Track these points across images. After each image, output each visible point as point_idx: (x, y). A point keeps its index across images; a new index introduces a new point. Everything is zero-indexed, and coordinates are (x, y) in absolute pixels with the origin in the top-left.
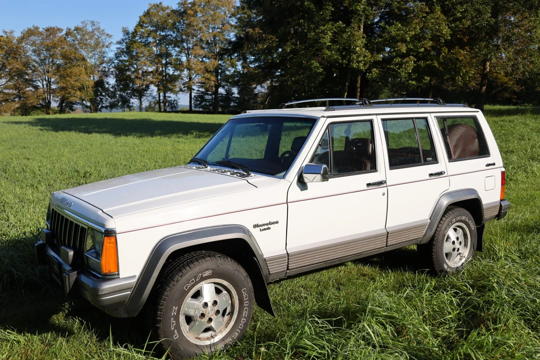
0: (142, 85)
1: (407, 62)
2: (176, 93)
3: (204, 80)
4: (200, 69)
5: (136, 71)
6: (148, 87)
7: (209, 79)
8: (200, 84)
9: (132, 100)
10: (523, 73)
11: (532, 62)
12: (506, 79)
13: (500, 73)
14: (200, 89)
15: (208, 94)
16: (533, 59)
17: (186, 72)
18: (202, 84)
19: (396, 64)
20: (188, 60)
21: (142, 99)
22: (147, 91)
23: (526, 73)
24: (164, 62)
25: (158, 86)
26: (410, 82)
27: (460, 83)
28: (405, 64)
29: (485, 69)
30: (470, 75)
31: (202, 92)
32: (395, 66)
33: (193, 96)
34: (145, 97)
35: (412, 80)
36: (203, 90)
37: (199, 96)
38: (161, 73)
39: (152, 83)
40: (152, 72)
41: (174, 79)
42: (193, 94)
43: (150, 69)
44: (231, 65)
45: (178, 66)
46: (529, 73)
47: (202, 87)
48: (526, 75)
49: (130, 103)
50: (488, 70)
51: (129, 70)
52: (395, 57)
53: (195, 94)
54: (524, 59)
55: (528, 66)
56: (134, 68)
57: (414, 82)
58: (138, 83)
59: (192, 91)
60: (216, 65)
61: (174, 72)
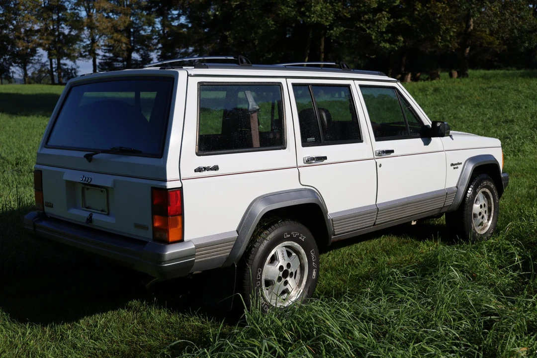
0: (27, 48)
1: (380, 19)
2: (73, 59)
3: (113, 42)
4: (108, 27)
5: (17, 28)
6: (34, 52)
7: (119, 41)
8: (106, 48)
9: (12, 69)
10: (512, 31)
11: (521, 18)
12: (491, 39)
13: (486, 31)
14: (107, 54)
15: (118, 61)
16: (522, 13)
17: (86, 32)
18: (110, 48)
19: (367, 22)
20: (89, 16)
21: (27, 68)
22: (33, 56)
23: (515, 31)
24: (55, 17)
25: (48, 50)
26: (383, 44)
27: (439, 44)
28: (378, 22)
29: (468, 26)
30: (452, 34)
31: (110, 58)
32: (366, 25)
33: (97, 64)
34: (31, 65)
35: (385, 41)
36: (111, 55)
37: (106, 64)
38: (52, 32)
39: (40, 45)
40: (38, 31)
41: (71, 40)
42: (98, 61)
43: (36, 27)
44: (148, 23)
45: (76, 23)
46: (518, 30)
47: (109, 51)
48: (514, 33)
49: (9, 73)
50: (472, 28)
51: (6, 27)
52: (365, 13)
53: (100, 61)
54: (512, 14)
55: (517, 23)
56: (13, 24)
57: (387, 45)
58: (20, 46)
59: (97, 57)
60: (127, 23)
61: (70, 32)
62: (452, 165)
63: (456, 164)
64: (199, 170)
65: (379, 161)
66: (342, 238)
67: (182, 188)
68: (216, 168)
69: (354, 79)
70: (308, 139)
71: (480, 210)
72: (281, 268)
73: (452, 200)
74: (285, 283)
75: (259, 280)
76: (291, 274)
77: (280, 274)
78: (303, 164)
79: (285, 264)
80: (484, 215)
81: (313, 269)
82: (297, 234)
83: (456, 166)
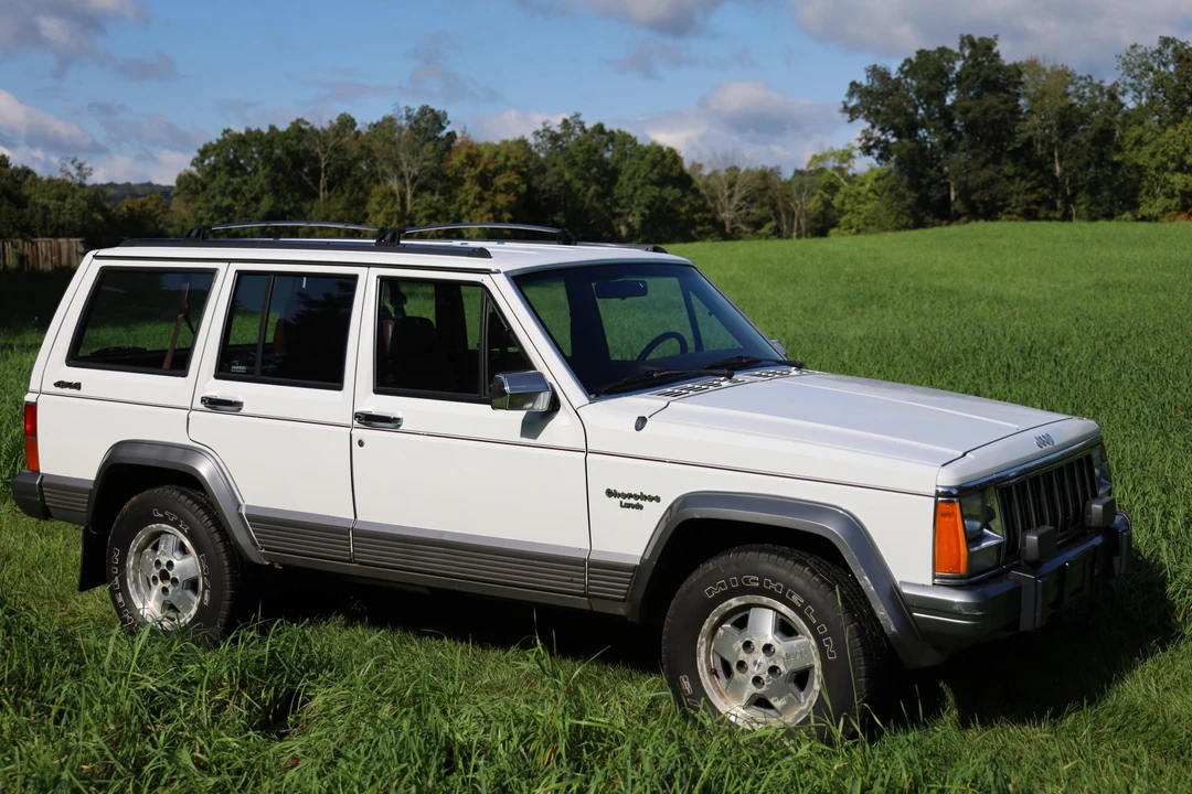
62: (610, 493)
63: (630, 496)
65: (358, 434)
66: (287, 561)
67: (36, 404)
69: (369, 265)
70: (233, 367)
71: (743, 656)
72: (158, 563)
73: (620, 588)
74: (165, 590)
75: (116, 566)
76: (174, 581)
77: (156, 572)
78: (202, 407)
79: (164, 560)
80: (764, 677)
81: (205, 587)
82: (175, 518)
83: (633, 501)
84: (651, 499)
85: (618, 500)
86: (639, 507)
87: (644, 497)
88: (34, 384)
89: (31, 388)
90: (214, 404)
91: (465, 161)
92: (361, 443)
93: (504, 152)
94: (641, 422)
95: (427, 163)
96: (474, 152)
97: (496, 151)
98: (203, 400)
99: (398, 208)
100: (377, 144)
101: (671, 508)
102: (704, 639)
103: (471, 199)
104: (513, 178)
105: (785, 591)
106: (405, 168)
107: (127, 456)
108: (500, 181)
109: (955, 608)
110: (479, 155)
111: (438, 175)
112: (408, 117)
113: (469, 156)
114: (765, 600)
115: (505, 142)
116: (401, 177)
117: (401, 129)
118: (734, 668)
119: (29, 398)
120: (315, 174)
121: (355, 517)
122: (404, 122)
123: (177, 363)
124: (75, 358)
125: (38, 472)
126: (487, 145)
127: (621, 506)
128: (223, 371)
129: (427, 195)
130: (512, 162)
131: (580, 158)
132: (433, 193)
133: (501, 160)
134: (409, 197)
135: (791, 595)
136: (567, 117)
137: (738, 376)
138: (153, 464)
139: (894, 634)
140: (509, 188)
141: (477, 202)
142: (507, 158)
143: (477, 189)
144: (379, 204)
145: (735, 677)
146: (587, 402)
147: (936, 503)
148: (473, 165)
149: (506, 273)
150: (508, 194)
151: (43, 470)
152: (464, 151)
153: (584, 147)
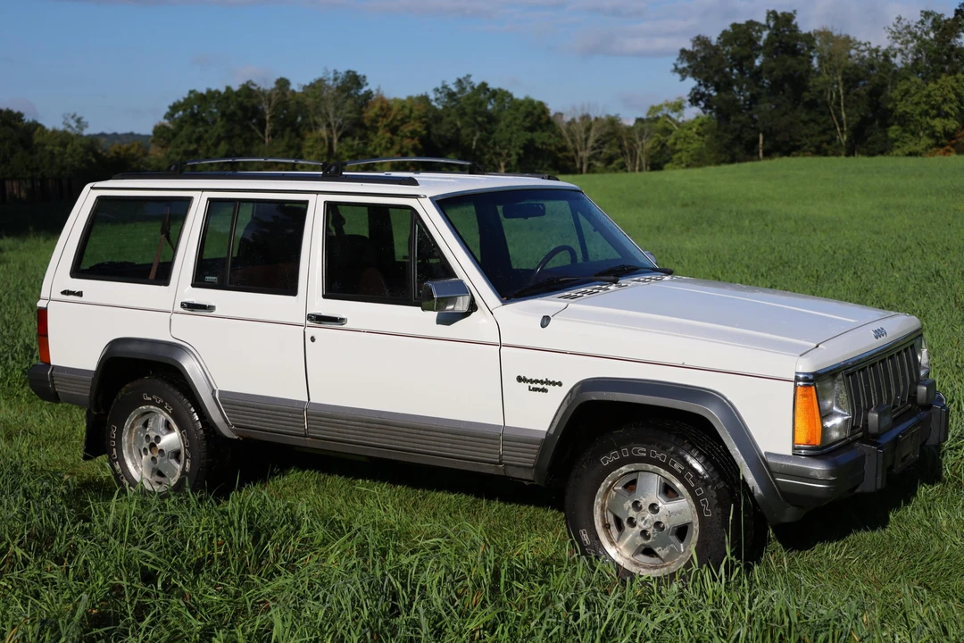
62: (520, 379)
63: (537, 381)
64: (66, 293)
65: (310, 332)
66: (252, 436)
67: (46, 309)
68: (80, 294)
69: (317, 192)
70: (207, 278)
71: (632, 513)
72: (148, 437)
73: (529, 458)
74: (153, 459)
75: (114, 440)
76: (161, 451)
77: (146, 445)
78: (182, 310)
79: (153, 435)
80: (650, 531)
81: (186, 457)
82: (161, 401)
83: (540, 386)
84: (554, 383)
85: (526, 385)
86: (544, 390)
87: (548, 382)
88: (45, 293)
89: (42, 295)
90: (191, 307)
91: (379, 113)
92: (313, 339)
93: (408, 106)
94: (545, 321)
95: (349, 115)
96: (385, 105)
97: (403, 104)
98: (182, 305)
99: (326, 150)
100: (309, 101)
101: (571, 391)
102: (600, 500)
103: (383, 142)
104: (417, 126)
105: (668, 460)
106: (331, 120)
107: (121, 351)
108: (406, 129)
109: (812, 474)
110: (389, 109)
111: (358, 123)
112: (335, 79)
113: (382, 109)
114: (651, 467)
115: (410, 98)
116: (329, 125)
117: (329, 88)
118: (625, 523)
119: (41, 304)
120: (262, 124)
121: (309, 399)
122: (331, 83)
123: (161, 275)
124: (77, 272)
125: (49, 364)
126: (395, 100)
127: (530, 390)
128: (199, 281)
129: (349, 140)
130: (416, 113)
131: (469, 110)
132: (354, 139)
133: (407, 112)
134: (335, 141)
135: (673, 463)
136: (461, 77)
137: (623, 282)
138: (142, 357)
139: (760, 495)
140: (414, 133)
141: (389, 145)
142: (411, 111)
143: (388, 135)
144: (311, 147)
145: (626, 531)
146: (500, 304)
147: (796, 386)
148: (384, 116)
149: (430, 198)
150: (413, 138)
151: (53, 362)
152: (378, 105)
153: (473, 101)
